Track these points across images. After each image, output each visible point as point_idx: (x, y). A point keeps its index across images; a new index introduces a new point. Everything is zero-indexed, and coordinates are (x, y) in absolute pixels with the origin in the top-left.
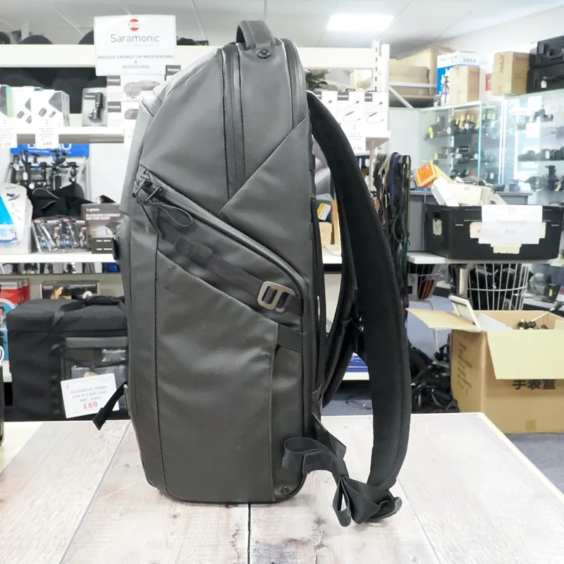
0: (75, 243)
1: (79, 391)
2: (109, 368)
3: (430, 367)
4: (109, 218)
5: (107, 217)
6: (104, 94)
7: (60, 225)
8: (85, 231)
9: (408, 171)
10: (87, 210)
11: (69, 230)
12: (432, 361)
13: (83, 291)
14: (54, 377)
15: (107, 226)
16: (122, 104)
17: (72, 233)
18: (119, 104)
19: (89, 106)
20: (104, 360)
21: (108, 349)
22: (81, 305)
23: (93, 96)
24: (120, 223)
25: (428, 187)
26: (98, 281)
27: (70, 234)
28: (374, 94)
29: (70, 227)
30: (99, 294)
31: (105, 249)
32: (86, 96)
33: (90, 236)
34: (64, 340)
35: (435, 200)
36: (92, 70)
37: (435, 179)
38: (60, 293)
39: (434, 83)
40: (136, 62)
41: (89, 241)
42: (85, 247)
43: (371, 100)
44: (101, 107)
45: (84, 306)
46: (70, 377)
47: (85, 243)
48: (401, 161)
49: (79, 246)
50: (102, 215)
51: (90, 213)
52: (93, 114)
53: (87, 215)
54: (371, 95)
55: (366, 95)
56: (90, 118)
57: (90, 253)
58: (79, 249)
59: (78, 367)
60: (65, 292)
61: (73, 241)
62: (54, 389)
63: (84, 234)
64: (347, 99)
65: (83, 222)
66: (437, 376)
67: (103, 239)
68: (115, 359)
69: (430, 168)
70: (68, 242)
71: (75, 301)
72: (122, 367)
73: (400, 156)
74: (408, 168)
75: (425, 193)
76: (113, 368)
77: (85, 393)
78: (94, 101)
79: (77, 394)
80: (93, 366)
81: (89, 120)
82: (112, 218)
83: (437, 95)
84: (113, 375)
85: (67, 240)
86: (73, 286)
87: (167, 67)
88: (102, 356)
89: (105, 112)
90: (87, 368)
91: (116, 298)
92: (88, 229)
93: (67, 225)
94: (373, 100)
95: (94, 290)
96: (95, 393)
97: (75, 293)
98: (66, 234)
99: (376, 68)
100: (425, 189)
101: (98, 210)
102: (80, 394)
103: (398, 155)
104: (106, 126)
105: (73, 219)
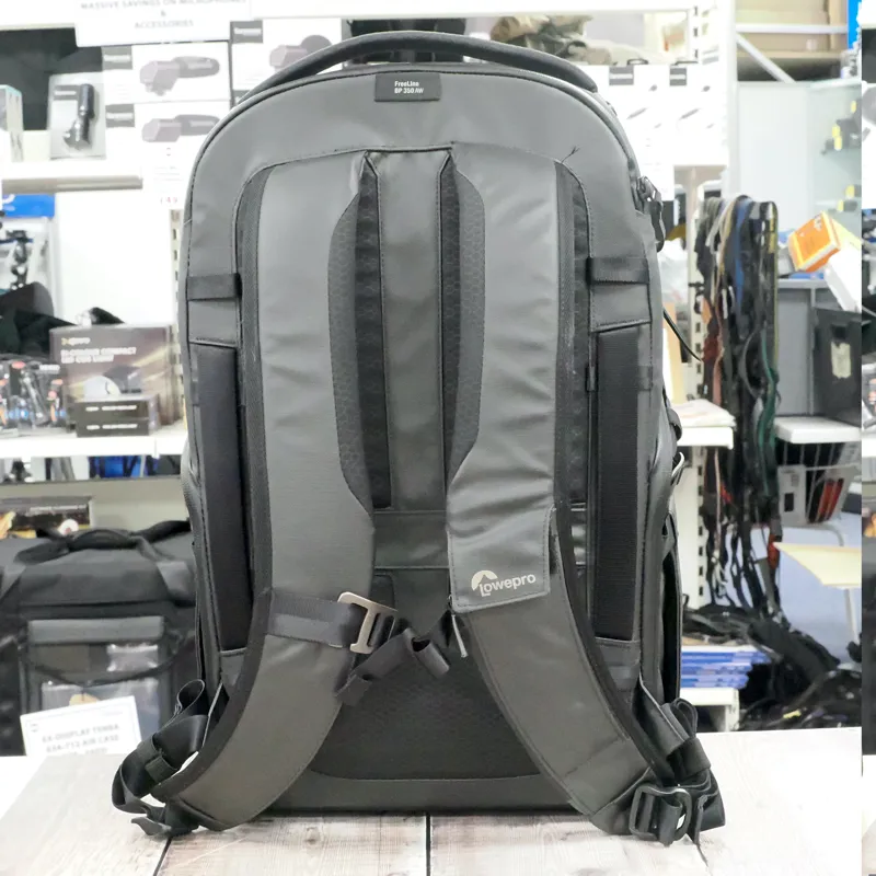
0: (40, 415)
1: (59, 736)
2: (123, 685)
3: (832, 674)
4: (111, 359)
5: (107, 355)
6: (97, 89)
7: (7, 376)
8: (60, 388)
9: (773, 236)
10: (64, 341)
11: (26, 387)
12: (837, 661)
13: (58, 519)
14: (6, 707)
15: (106, 375)
16: (136, 108)
17: (33, 392)
18: (129, 108)
19: (64, 114)
20: (112, 668)
21: (121, 643)
22: (59, 550)
23: (73, 93)
24: (135, 369)
25: (820, 270)
26: (89, 498)
27: (27, 396)
28: (689, 68)
29: (27, 380)
30: (92, 525)
31: (106, 427)
32: (58, 93)
33: (70, 399)
34: (25, 626)
35: (834, 299)
36: (68, 34)
37: (835, 251)
38: (10, 525)
39: (842, 21)
40: (163, 14)
41: (70, 411)
42: (60, 424)
43: (683, 83)
44: (89, 116)
45: (66, 551)
46: (40, 708)
47: (63, 413)
48: (755, 215)
49: (48, 423)
50: (97, 351)
51: (69, 347)
52: (72, 131)
53: (64, 353)
54: (684, 71)
55: (673, 72)
56: (68, 141)
57: (74, 434)
58: (48, 428)
59: (56, 684)
60: (21, 523)
61: (35, 412)
62: (7, 732)
63: (59, 394)
64: (630, 82)
65: (54, 368)
66: (850, 696)
67: (100, 404)
68: (136, 666)
69: (823, 227)
70: (23, 414)
71: (42, 541)
72: (150, 684)
73: (753, 204)
74: (771, 229)
75: (811, 283)
76: (131, 685)
77: (74, 739)
78: (75, 103)
79: (55, 743)
80: (89, 682)
81: (65, 144)
82: (117, 357)
83: (850, 52)
84: (131, 699)
85: (21, 408)
86: (36, 510)
87: (233, 25)
88: (107, 660)
89: (99, 127)
90: (74, 687)
91: (133, 534)
92: (66, 384)
93: (22, 377)
94: (688, 82)
95: (81, 517)
96: (93, 741)
97: (44, 525)
98: (21, 396)
99: (696, 9)
100: (814, 276)
101: (87, 340)
102: (62, 742)
103: (748, 201)
104: (102, 157)
105: (34, 363)
